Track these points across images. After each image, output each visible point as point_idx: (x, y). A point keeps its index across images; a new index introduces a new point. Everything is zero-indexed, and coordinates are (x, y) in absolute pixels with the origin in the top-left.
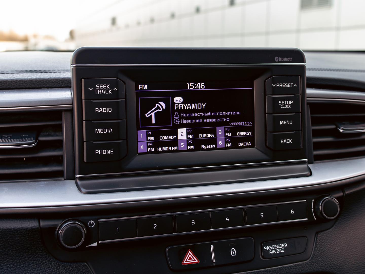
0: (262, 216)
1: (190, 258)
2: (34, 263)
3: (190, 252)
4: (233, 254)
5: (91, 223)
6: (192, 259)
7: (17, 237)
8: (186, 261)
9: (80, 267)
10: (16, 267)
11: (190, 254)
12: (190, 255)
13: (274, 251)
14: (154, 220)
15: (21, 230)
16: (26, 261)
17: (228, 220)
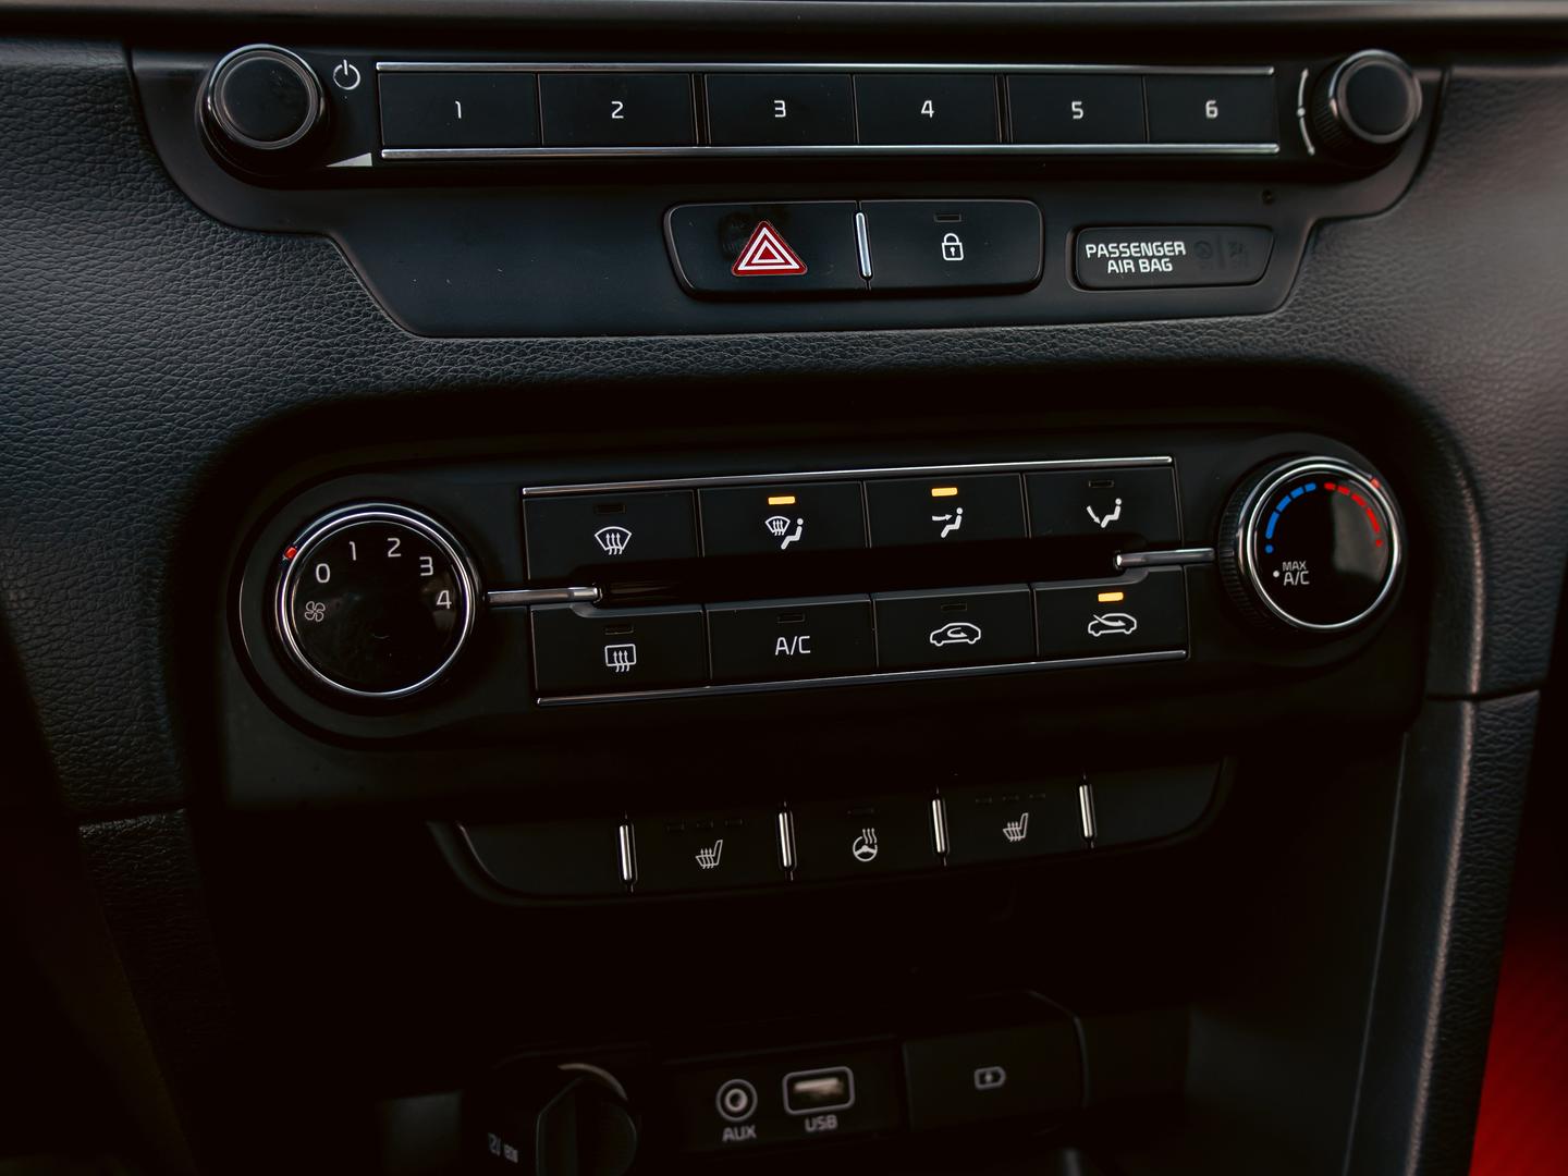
0: (1078, 113)
1: (767, 255)
2: (112, 218)
3: (765, 231)
4: (949, 254)
5: (346, 73)
6: (775, 258)
7: (39, 104)
8: (749, 264)
9: (304, 250)
10: (40, 228)
11: (765, 237)
12: (766, 244)
13: (1128, 264)
14: (612, 85)
15: (54, 74)
16: (81, 207)
17: (931, 112)
